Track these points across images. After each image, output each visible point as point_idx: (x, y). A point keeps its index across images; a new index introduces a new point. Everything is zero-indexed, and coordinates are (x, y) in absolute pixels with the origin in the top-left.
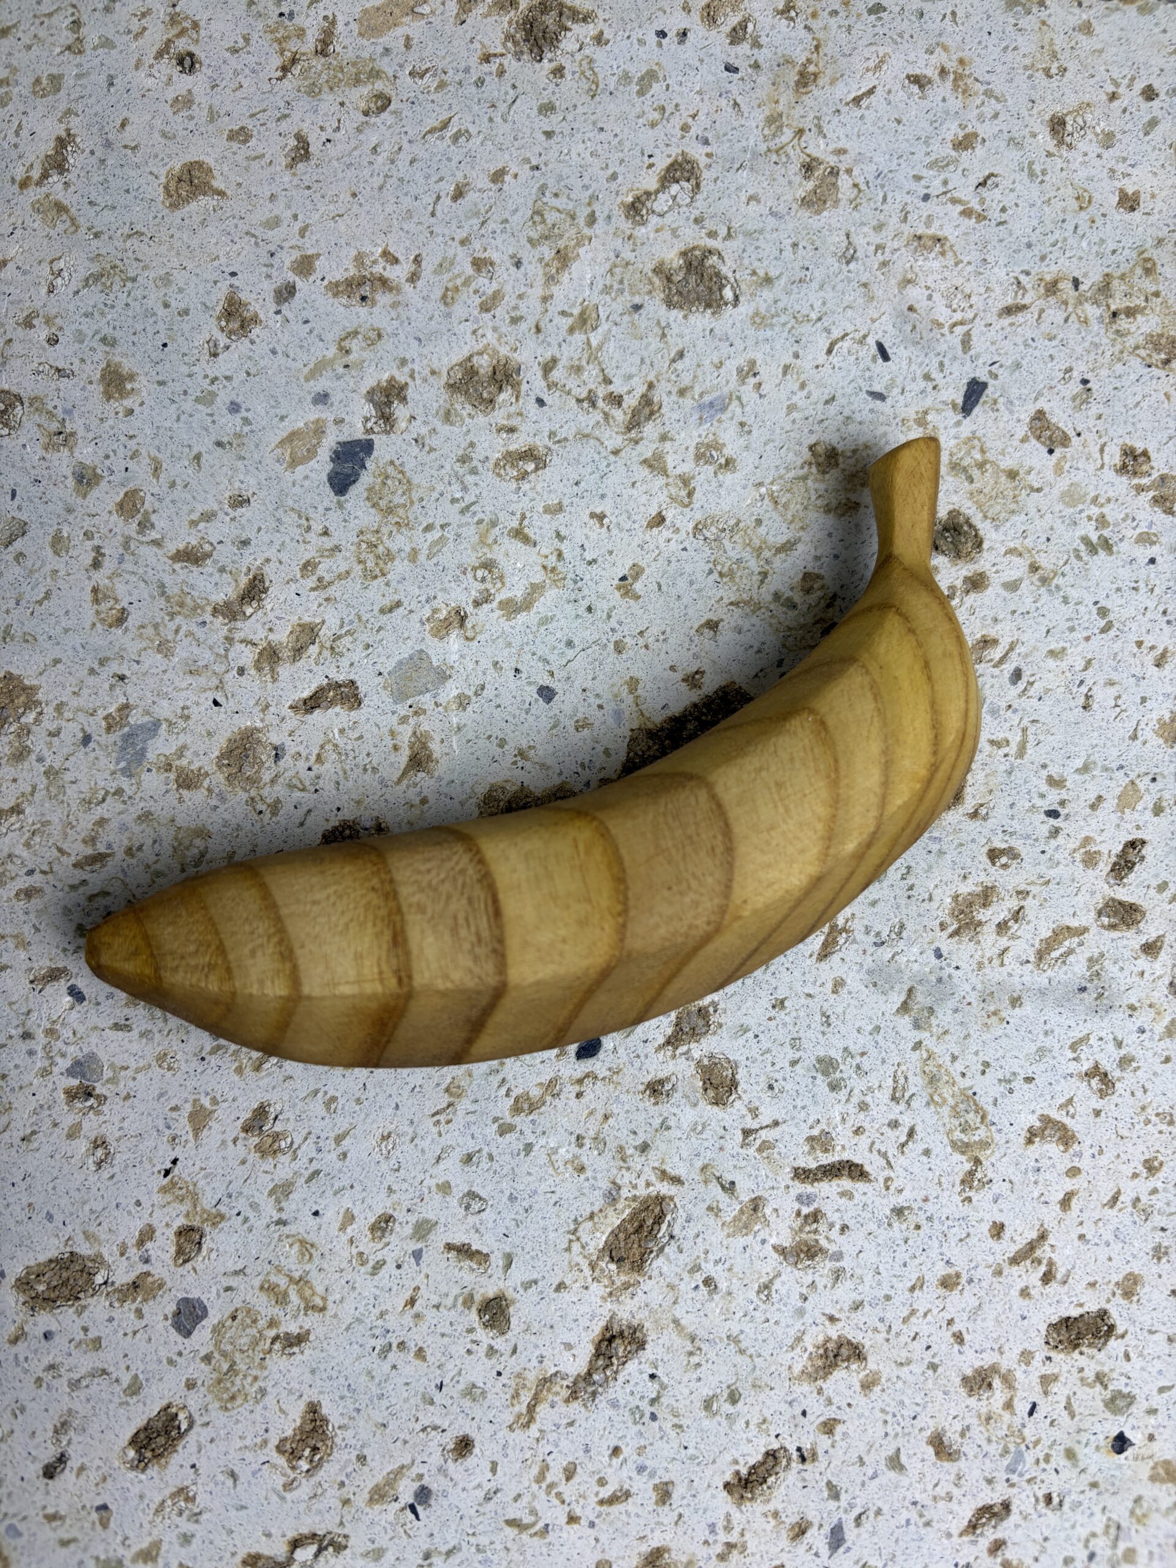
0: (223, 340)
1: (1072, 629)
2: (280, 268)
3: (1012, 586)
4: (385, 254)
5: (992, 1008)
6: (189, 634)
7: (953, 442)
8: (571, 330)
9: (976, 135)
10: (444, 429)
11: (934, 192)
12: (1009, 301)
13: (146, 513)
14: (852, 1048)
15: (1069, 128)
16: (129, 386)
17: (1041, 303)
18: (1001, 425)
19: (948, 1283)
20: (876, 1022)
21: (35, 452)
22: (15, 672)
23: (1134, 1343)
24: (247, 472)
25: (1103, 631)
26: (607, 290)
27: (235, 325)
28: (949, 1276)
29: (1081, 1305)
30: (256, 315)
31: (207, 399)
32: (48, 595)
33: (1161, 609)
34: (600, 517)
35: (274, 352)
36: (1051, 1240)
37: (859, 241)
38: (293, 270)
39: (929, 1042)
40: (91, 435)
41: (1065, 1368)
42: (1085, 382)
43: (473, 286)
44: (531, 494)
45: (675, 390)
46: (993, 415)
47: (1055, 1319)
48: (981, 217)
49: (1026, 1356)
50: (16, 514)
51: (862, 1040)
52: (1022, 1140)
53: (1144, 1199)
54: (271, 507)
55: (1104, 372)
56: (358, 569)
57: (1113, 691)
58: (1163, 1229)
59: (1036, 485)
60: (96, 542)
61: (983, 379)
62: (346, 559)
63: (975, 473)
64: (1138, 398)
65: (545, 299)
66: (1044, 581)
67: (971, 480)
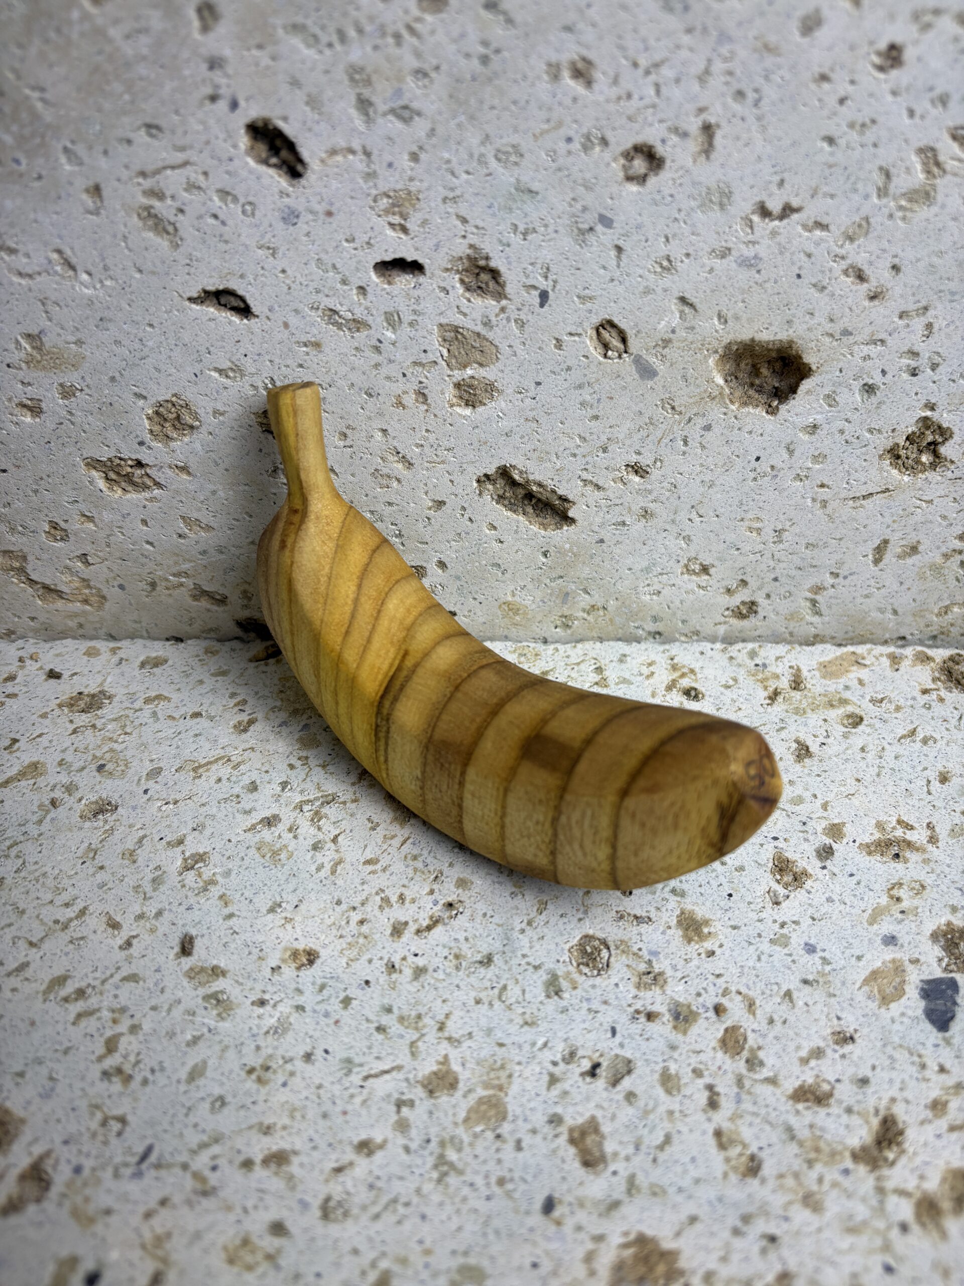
0: (781, 891)
2: (815, 834)
4: (899, 822)
6: (835, 1185)
13: (752, 1050)
16: (706, 930)
21: (628, 990)
22: (649, 1232)
24: (842, 1010)
27: (788, 878)
30: (805, 870)
31: (781, 941)
32: (668, 1140)
35: (830, 900)
38: (826, 835)
40: (679, 975)
50: (618, 1051)
54: (879, 1044)
60: (707, 1080)
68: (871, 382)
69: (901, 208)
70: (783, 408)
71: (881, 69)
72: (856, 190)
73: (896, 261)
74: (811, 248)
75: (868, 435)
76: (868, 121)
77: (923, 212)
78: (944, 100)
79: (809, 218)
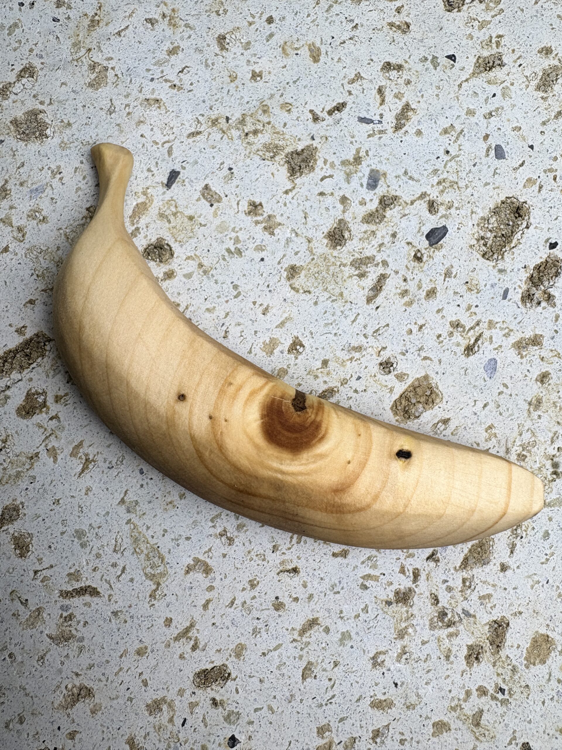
1: (219, 297)
3: (188, 276)
5: (169, 500)
7: (161, 203)
9: (179, 47)
11: (155, 77)
12: (193, 130)
14: (94, 525)
15: (227, 41)
17: (210, 130)
18: (186, 193)
19: (140, 653)
20: (107, 510)
23: (240, 683)
25: (235, 297)
28: (141, 648)
29: (213, 662)
33: (266, 284)
36: (197, 627)
37: (116, 103)
39: (135, 520)
41: (203, 698)
42: (230, 169)
45: (18, 183)
46: (183, 188)
47: (198, 670)
48: (180, 88)
49: (181, 692)
51: (99, 520)
52: (183, 572)
53: (248, 602)
55: (240, 164)
57: (239, 328)
58: (258, 619)
59: (203, 223)
61: (178, 170)
63: (172, 218)
64: (258, 176)
66: (205, 272)
67: (169, 222)
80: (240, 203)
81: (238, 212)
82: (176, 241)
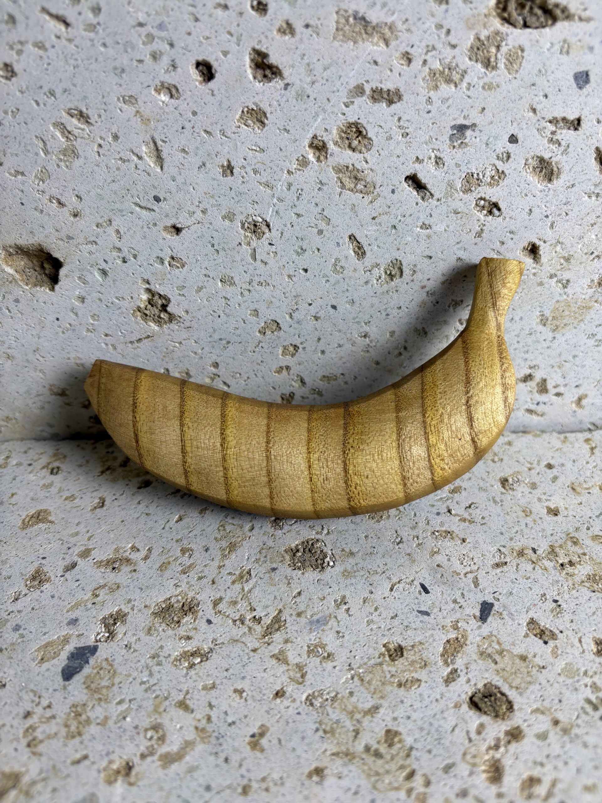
0: (25, 591)
2: (71, 555)
3: (543, 736)
4: (133, 547)
7: (478, 639)
8: (233, 582)
10: (146, 639)
11: (442, 511)
12: (497, 560)
15: (510, 482)
17: (516, 561)
18: (508, 627)
26: (257, 561)
27: (35, 583)
30: (50, 578)
34: (240, 692)
35: (53, 597)
37: (403, 534)
38: (79, 555)
42: (556, 601)
43: (179, 561)
44: (194, 677)
45: (294, 613)
46: (502, 621)
48: (471, 522)
54: (19, 689)
55: (566, 596)
56: (64, 731)
59: (541, 664)
61: (490, 601)
62: (57, 724)
63: (497, 657)
64: (593, 610)
65: (220, 567)
66: (565, 731)
67: (495, 662)
68: (101, 268)
69: (61, 160)
70: (57, 287)
71: (7, 78)
72: (29, 151)
73: (76, 192)
74: (22, 187)
75: (117, 301)
76: (14, 110)
77: (77, 163)
78: (52, 93)
79: (9, 169)
80: (583, 640)
81: (584, 651)
82: (511, 687)
